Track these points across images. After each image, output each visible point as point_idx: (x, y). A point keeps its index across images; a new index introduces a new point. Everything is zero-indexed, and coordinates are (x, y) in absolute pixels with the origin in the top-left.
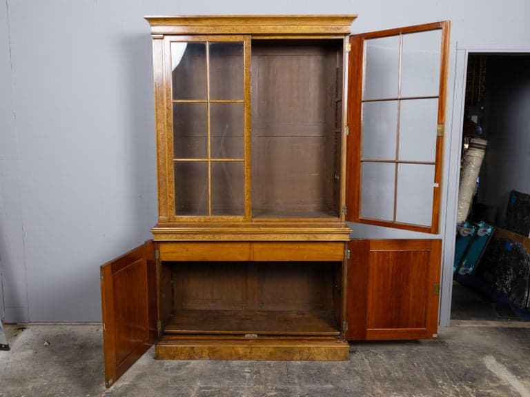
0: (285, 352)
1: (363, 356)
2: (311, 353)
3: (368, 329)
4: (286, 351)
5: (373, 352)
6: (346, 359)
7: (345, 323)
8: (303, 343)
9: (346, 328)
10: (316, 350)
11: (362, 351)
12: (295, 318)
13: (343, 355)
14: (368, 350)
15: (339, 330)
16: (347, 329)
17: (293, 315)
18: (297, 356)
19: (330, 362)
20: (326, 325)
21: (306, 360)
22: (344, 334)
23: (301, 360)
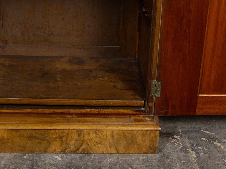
0: (31, 138)
1: (188, 142)
2: (83, 141)
3: (200, 95)
4: (32, 136)
5: (206, 136)
6: (153, 150)
7: (155, 82)
8: (68, 121)
9: (156, 92)
10: (93, 135)
11: (186, 133)
12: (64, 71)
13: (148, 143)
14: (198, 131)
15: (143, 97)
16: (158, 95)
17: (61, 66)
18: (56, 146)
19: (120, 158)
20: (120, 85)
21: (75, 152)
22: (153, 105)
23: (63, 152)
